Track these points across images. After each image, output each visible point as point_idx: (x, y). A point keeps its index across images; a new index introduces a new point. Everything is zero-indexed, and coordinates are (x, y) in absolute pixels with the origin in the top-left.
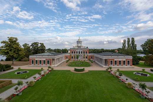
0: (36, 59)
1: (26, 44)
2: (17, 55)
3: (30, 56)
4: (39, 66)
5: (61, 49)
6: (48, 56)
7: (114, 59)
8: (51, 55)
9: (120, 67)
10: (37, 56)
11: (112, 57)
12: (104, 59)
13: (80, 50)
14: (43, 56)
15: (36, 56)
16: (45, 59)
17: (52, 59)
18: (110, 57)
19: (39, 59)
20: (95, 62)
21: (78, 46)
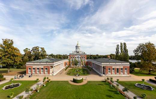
0: (33, 67)
1: (27, 49)
2: (13, 61)
3: (27, 63)
4: (37, 76)
5: (62, 55)
6: (46, 62)
7: (112, 67)
8: (49, 61)
9: (117, 75)
10: (35, 63)
11: (110, 64)
12: (102, 66)
13: (79, 56)
14: (41, 63)
15: (33, 63)
16: (43, 67)
17: (51, 66)
18: (108, 64)
19: (36, 67)
20: (92, 69)
21: (76, 52)
